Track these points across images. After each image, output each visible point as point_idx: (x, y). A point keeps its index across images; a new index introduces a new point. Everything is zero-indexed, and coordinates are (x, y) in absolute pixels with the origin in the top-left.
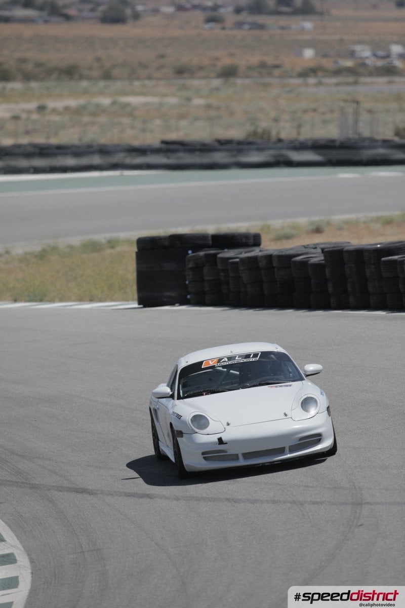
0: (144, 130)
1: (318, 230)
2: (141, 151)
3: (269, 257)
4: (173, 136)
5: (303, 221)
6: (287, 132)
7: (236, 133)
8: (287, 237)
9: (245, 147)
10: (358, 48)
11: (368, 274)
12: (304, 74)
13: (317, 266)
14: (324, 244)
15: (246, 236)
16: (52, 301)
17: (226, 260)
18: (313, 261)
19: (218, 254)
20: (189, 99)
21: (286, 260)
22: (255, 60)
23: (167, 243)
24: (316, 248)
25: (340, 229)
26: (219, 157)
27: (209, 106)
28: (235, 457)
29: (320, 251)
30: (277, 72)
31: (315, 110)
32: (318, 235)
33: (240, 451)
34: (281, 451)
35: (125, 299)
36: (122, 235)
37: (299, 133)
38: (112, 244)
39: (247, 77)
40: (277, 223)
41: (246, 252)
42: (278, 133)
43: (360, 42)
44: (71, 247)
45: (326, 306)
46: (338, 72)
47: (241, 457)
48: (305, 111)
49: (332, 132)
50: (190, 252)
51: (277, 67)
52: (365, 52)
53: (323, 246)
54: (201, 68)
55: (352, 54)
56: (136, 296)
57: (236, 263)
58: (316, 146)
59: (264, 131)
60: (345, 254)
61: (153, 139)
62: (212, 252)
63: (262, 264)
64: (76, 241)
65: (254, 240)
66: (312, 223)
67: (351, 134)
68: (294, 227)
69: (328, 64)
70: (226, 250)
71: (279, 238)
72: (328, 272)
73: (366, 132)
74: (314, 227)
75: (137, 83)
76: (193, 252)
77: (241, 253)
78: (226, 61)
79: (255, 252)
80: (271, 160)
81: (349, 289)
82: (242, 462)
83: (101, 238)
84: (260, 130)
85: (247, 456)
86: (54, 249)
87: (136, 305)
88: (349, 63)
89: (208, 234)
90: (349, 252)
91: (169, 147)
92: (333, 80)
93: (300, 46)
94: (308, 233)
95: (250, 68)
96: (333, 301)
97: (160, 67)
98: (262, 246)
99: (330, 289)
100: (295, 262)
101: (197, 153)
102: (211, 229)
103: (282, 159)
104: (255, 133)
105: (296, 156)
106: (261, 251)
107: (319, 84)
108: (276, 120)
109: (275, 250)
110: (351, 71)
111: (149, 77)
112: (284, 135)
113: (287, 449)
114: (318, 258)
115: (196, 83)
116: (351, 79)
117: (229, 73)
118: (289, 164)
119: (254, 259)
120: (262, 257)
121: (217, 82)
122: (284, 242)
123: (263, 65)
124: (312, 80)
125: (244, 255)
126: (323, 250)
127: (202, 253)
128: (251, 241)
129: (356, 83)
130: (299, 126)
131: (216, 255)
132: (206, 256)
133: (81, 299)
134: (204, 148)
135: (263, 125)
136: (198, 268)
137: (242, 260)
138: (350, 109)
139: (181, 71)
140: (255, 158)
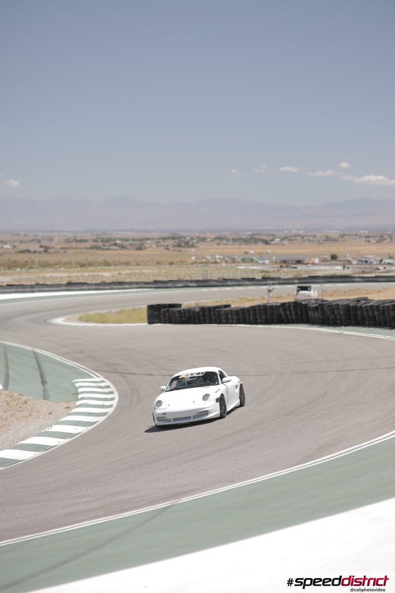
2: (148, 283)
3: (184, 310)
6: (188, 278)
7: (175, 279)
9: (177, 282)
10: (207, 256)
11: (212, 314)
12: (192, 264)
13: (198, 313)
14: (200, 306)
15: (178, 304)
16: (123, 323)
17: (172, 311)
20: (160, 271)
21: (189, 310)
22: (179, 260)
26: (169, 285)
27: (166, 273)
28: (170, 420)
29: (198, 308)
30: (185, 263)
31: (195, 273)
33: (171, 417)
34: (189, 418)
35: (144, 322)
36: (143, 307)
38: (140, 309)
39: (176, 264)
41: (178, 309)
42: (186, 278)
43: (208, 255)
44: (129, 310)
45: (200, 323)
46: (202, 263)
47: (172, 420)
48: (193, 274)
49: (200, 278)
51: (185, 262)
52: (209, 257)
54: (164, 262)
55: (205, 258)
56: (147, 322)
57: (175, 312)
58: (196, 281)
61: (151, 279)
62: (168, 309)
63: (182, 312)
64: (130, 308)
65: (180, 305)
67: (205, 279)
69: (199, 261)
70: (172, 308)
71: (186, 305)
72: (201, 314)
73: (209, 278)
75: (146, 267)
76: (163, 309)
77: (176, 309)
78: (171, 260)
79: (180, 309)
80: (184, 286)
81: (207, 318)
82: (172, 423)
83: (137, 307)
84: (181, 278)
85: (175, 420)
86: (124, 310)
87: (147, 324)
88: (204, 260)
90: (206, 308)
91: (155, 282)
92: (200, 265)
93: (191, 256)
95: (177, 262)
96: (202, 322)
97: (152, 262)
98: (182, 307)
99: (201, 318)
100: (191, 311)
101: (164, 284)
102: (168, 303)
103: (187, 285)
104: (179, 278)
105: (191, 284)
107: (196, 266)
108: (185, 276)
109: (186, 308)
110: (206, 263)
111: (150, 265)
113: (192, 418)
114: (197, 310)
115: (162, 266)
116: (205, 265)
117: (171, 264)
118: (189, 287)
119: (180, 311)
120: (182, 310)
121: (168, 266)
122: (188, 306)
123: (181, 261)
124: (194, 265)
127: (165, 309)
129: (206, 266)
130: (192, 277)
131: (169, 310)
132: (167, 310)
133: (131, 323)
134: (165, 282)
135: (181, 276)
136: (164, 313)
137: (177, 311)
138: (205, 273)
139: (158, 263)
140: (179, 285)
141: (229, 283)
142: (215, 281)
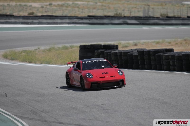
0: (82, 12)
1: (136, 45)
2: (82, 18)
3: (121, 53)
4: (91, 14)
5: (131, 42)
6: (127, 14)
7: (111, 14)
8: (126, 47)
9: (114, 18)
11: (151, 59)
13: (136, 56)
14: (138, 49)
16: (53, 64)
17: (107, 53)
18: (134, 54)
19: (105, 51)
20: (96, 3)
21: (126, 53)
23: (89, 47)
24: (135, 50)
25: (143, 44)
26: (106, 21)
27: (102, 6)
29: (136, 51)
31: (136, 8)
32: (136, 46)
36: (75, 45)
37: (130, 15)
38: (72, 47)
40: (123, 42)
41: (113, 51)
42: (124, 14)
44: (59, 48)
45: (138, 68)
48: (133, 8)
49: (141, 14)
50: (96, 50)
53: (138, 50)
57: (111, 54)
58: (136, 18)
59: (119, 14)
60: (144, 52)
61: (85, 14)
62: (103, 50)
63: (118, 54)
64: (61, 46)
66: (134, 43)
67: (147, 15)
68: (128, 44)
70: (107, 50)
71: (123, 47)
72: (139, 58)
73: (151, 15)
74: (134, 44)
76: (97, 50)
77: (112, 51)
79: (117, 51)
80: (122, 22)
81: (146, 63)
83: (68, 45)
84: (118, 13)
86: (54, 48)
89: (102, 45)
90: (145, 52)
91: (90, 17)
94: (133, 45)
96: (140, 67)
98: (118, 49)
99: (139, 63)
100: (129, 54)
101: (99, 20)
102: (102, 43)
103: (125, 22)
104: (117, 14)
105: (129, 21)
106: (118, 51)
108: (123, 10)
109: (123, 51)
112: (126, 15)
114: (136, 53)
118: (128, 24)
119: (116, 53)
120: (118, 52)
122: (125, 48)
125: (113, 52)
126: (137, 51)
128: (115, 47)
130: (131, 12)
132: (101, 51)
133: (61, 64)
134: (101, 18)
135: (119, 12)
136: (98, 55)
138: (147, 7)
140: (117, 21)
141: (173, 22)
142: (158, 18)
